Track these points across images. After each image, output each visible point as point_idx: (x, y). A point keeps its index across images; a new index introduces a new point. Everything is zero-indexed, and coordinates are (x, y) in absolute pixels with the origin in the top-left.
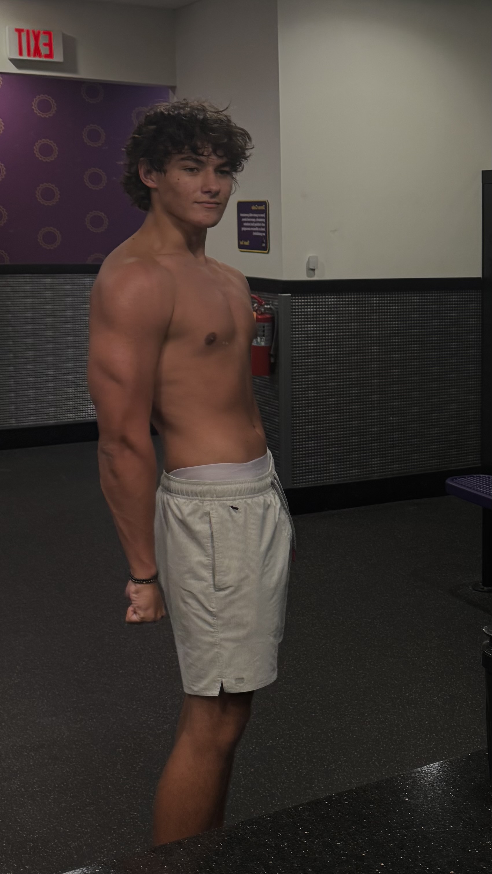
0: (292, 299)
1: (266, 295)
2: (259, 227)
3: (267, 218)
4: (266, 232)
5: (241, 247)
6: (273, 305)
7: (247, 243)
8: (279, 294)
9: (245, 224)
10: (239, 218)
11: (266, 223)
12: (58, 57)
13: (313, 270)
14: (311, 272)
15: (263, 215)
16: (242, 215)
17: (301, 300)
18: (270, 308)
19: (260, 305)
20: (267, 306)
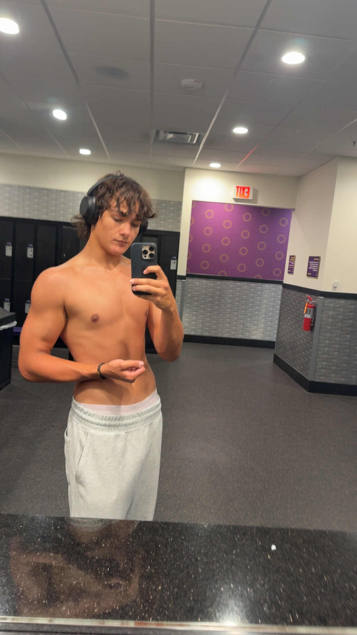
0: (324, 300)
1: (314, 296)
2: (315, 267)
3: (319, 264)
4: (317, 270)
5: (308, 275)
6: (316, 301)
7: (310, 274)
8: (319, 297)
9: (311, 266)
10: (309, 263)
11: (318, 266)
12: (251, 197)
13: (336, 288)
14: (335, 288)
17: (328, 300)
18: (314, 303)
19: (310, 300)
20: (314, 301)
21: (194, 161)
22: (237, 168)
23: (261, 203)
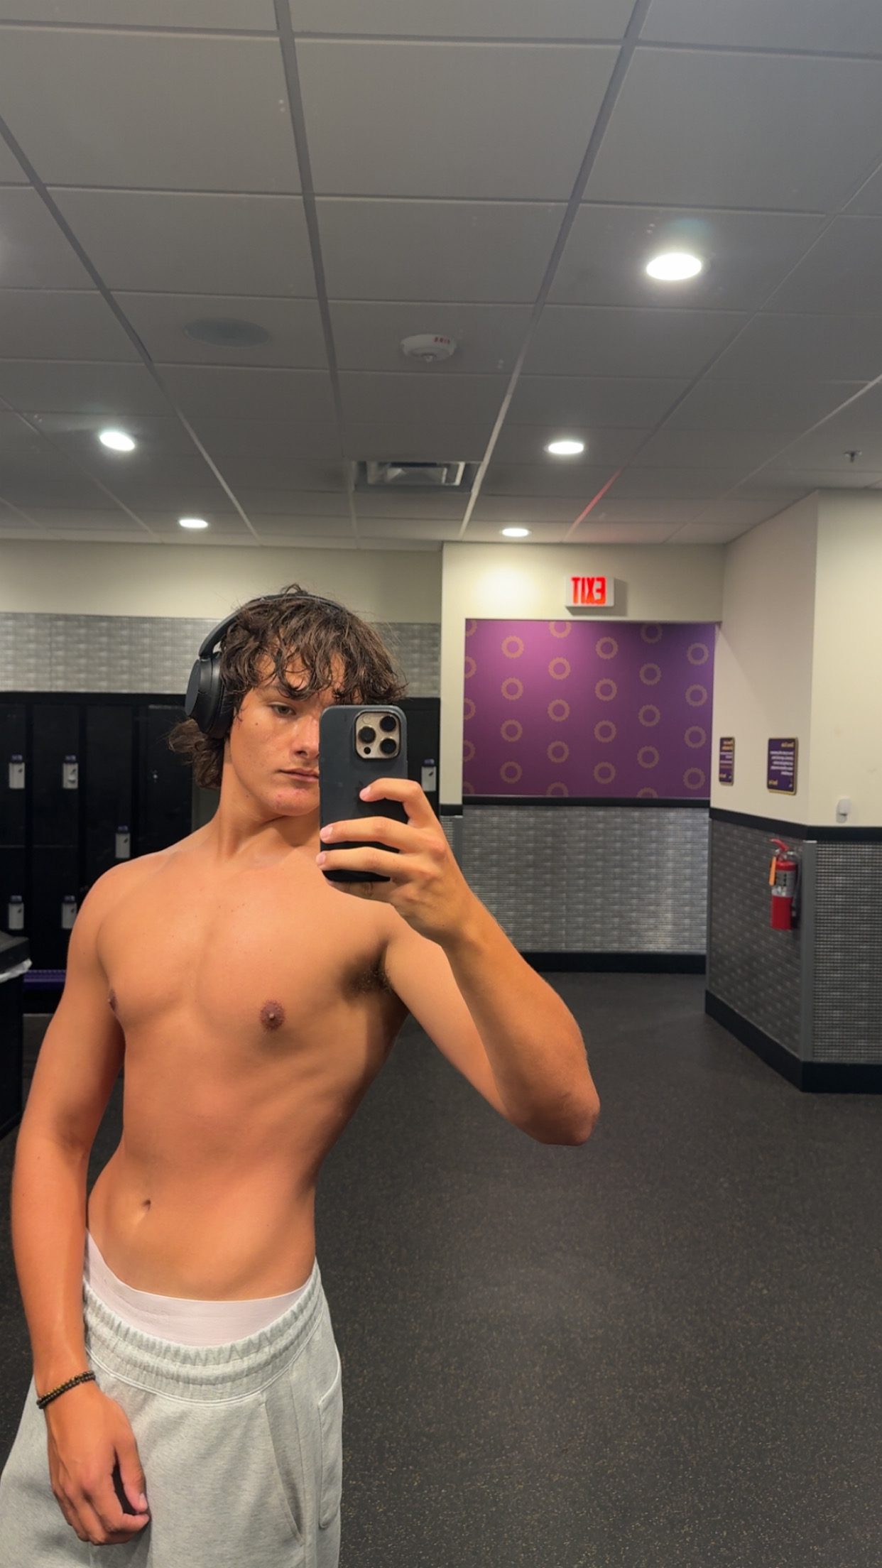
0: (818, 847)
1: (791, 840)
2: (788, 766)
3: (795, 757)
4: (793, 771)
5: (770, 787)
6: (797, 852)
7: (775, 783)
8: (805, 841)
9: (775, 763)
10: (770, 756)
11: (793, 761)
12: (609, 601)
13: (845, 815)
14: (843, 817)
15: (791, 753)
16: (773, 753)
17: (828, 848)
18: (793, 856)
19: (783, 851)
20: (791, 853)
21: (461, 524)
22: (569, 535)
23: (635, 613)
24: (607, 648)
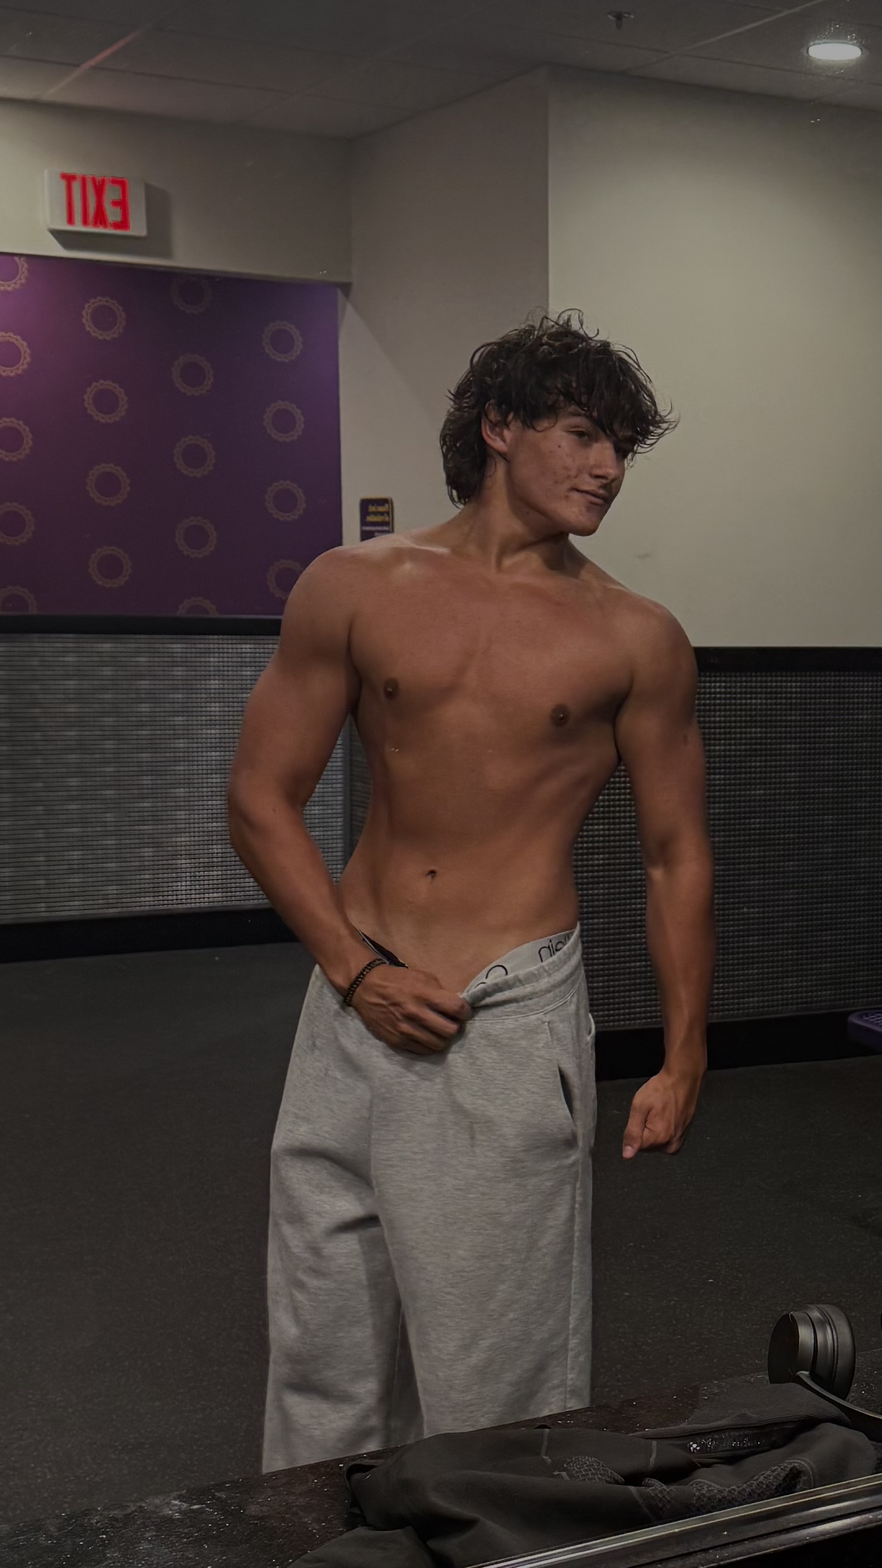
12: (138, 227)
22: (62, 88)
24: (103, 319)
